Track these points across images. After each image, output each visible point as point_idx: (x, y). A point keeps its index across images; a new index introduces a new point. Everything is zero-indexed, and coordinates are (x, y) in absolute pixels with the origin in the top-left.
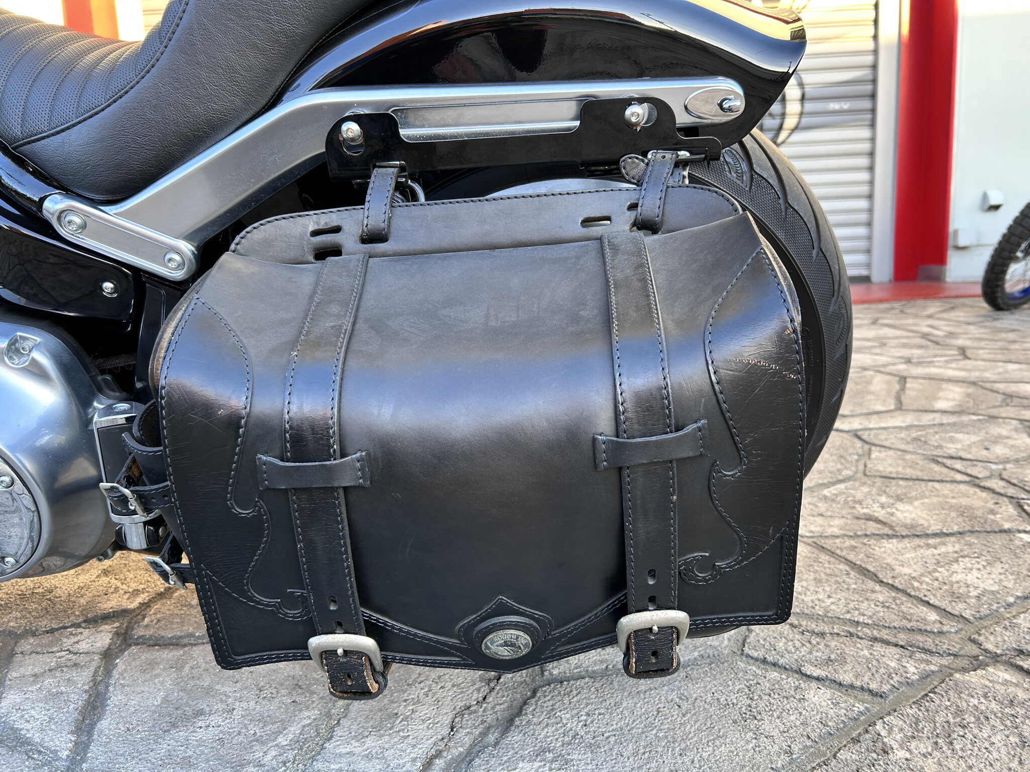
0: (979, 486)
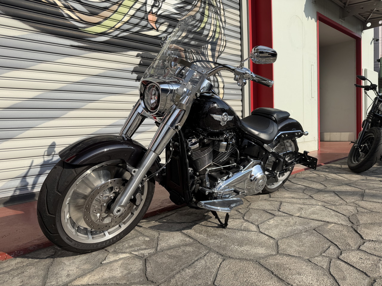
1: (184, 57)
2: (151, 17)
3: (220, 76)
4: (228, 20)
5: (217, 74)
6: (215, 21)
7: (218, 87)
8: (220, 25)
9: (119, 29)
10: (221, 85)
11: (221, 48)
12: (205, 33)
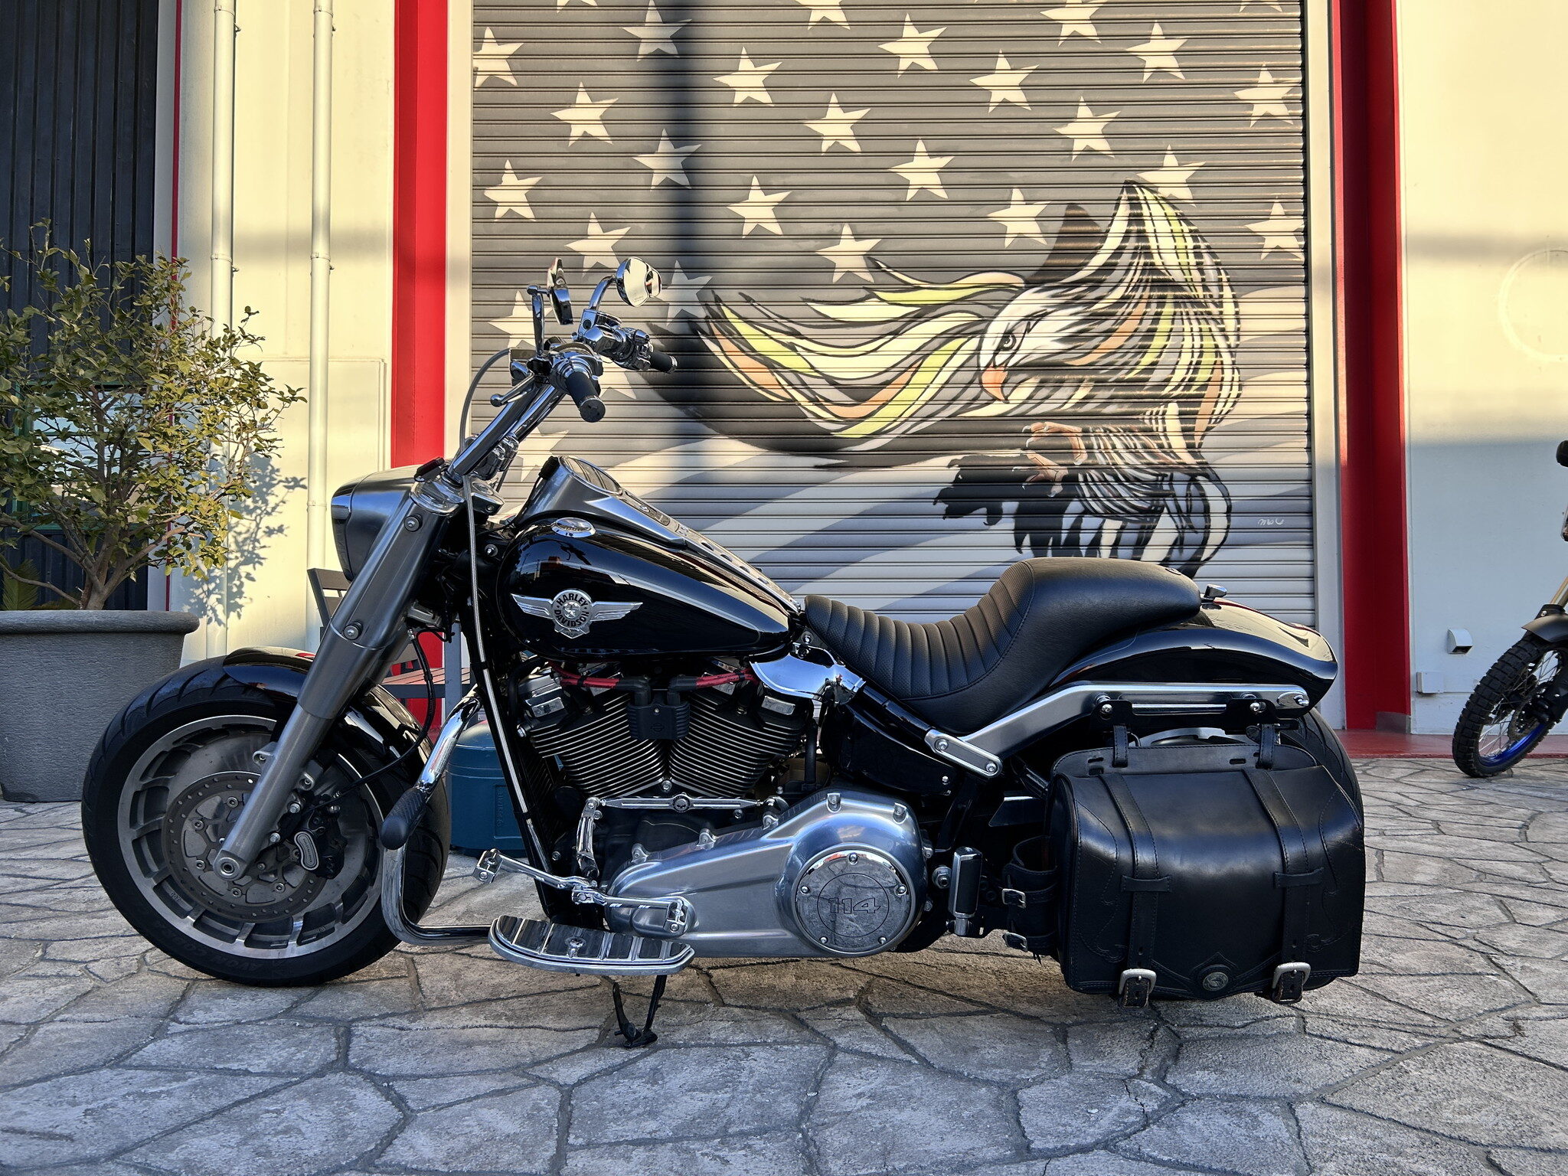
0: (1457, 944)
1: (1083, 447)
2: (988, 377)
3: (1216, 480)
4: (1245, 325)
5: (1199, 478)
6: (1197, 339)
7: (1206, 511)
8: (1217, 346)
9: (911, 417)
10: (1218, 505)
11: (1220, 406)
12: (1158, 376)
